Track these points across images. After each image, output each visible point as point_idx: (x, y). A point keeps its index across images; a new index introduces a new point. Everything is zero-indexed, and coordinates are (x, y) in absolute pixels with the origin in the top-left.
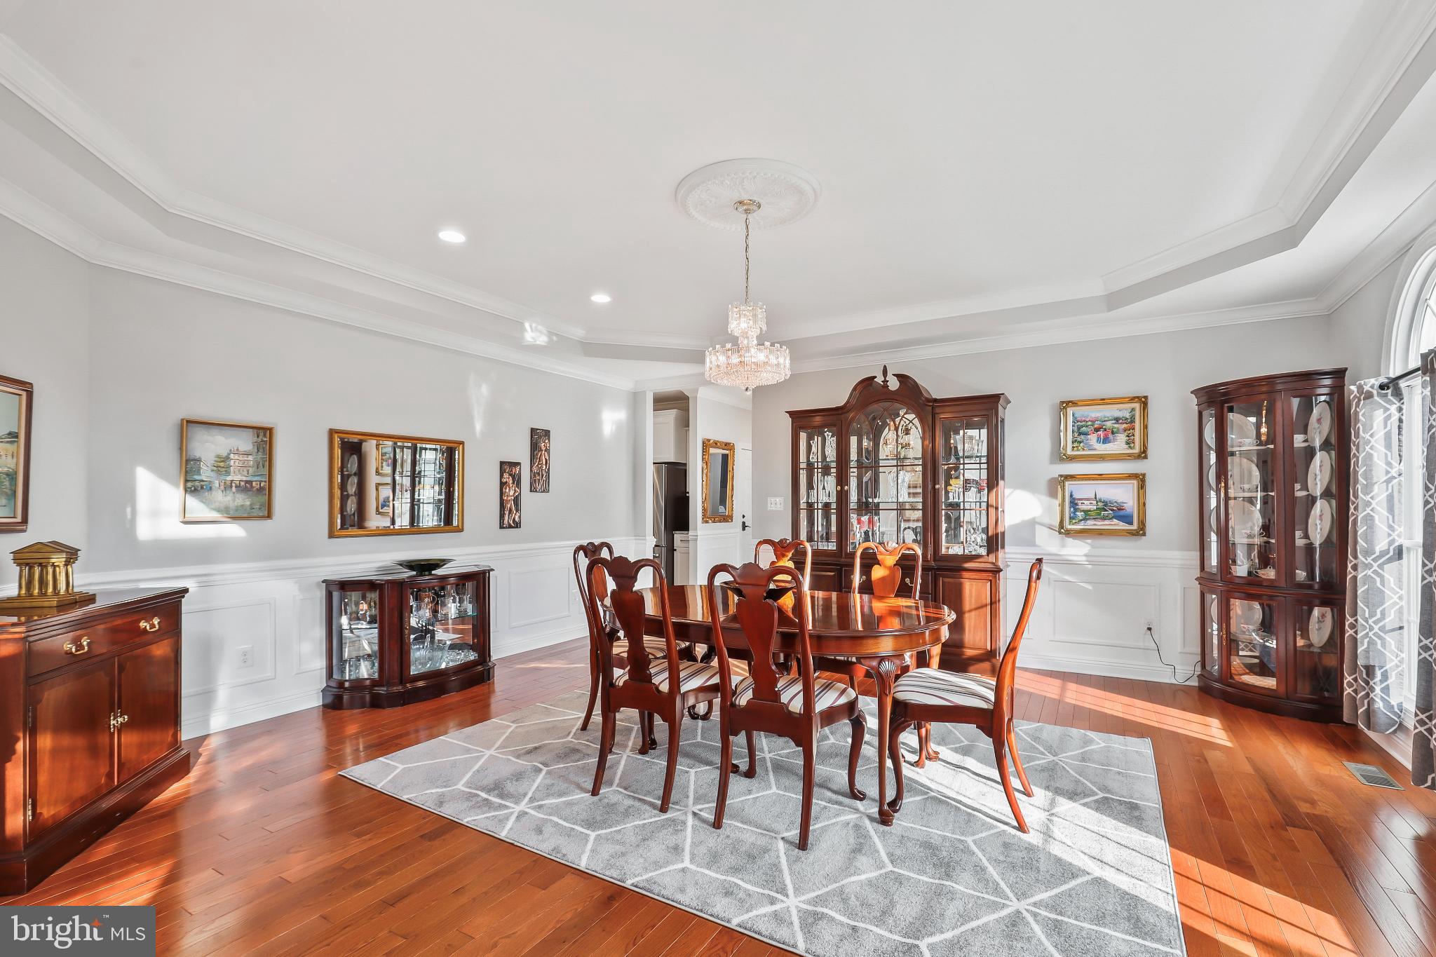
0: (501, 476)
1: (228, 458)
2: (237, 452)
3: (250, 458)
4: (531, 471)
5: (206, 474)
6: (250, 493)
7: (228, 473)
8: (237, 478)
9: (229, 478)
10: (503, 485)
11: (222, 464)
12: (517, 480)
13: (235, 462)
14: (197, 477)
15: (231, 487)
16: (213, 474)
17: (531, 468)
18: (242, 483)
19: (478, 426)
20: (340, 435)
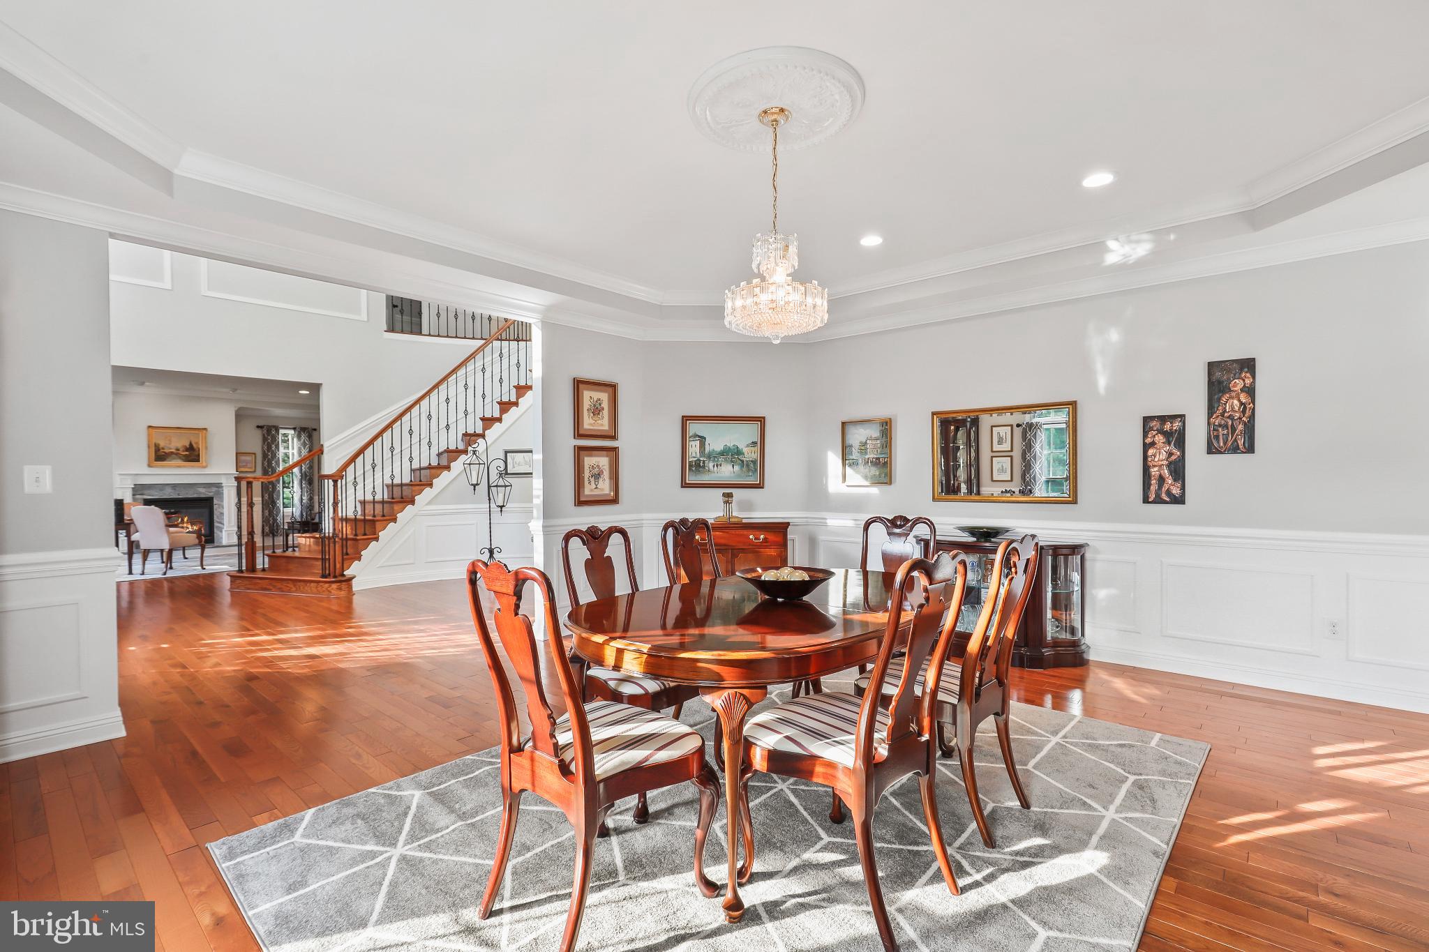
0: (1145, 435)
1: (866, 443)
2: (871, 439)
3: (878, 442)
4: (1209, 424)
5: (855, 455)
6: (879, 466)
7: (866, 453)
8: (872, 456)
9: (867, 457)
10: (1146, 447)
11: (863, 447)
12: (1178, 439)
13: (870, 444)
14: (851, 457)
15: (868, 462)
16: (859, 455)
17: (1209, 419)
18: (874, 460)
19: (1102, 382)
20: (939, 415)
